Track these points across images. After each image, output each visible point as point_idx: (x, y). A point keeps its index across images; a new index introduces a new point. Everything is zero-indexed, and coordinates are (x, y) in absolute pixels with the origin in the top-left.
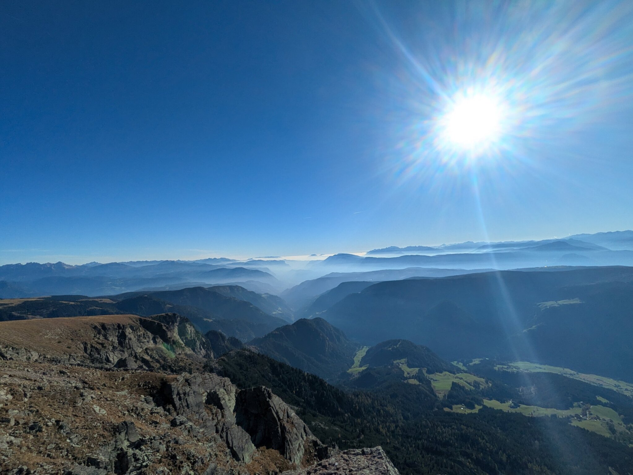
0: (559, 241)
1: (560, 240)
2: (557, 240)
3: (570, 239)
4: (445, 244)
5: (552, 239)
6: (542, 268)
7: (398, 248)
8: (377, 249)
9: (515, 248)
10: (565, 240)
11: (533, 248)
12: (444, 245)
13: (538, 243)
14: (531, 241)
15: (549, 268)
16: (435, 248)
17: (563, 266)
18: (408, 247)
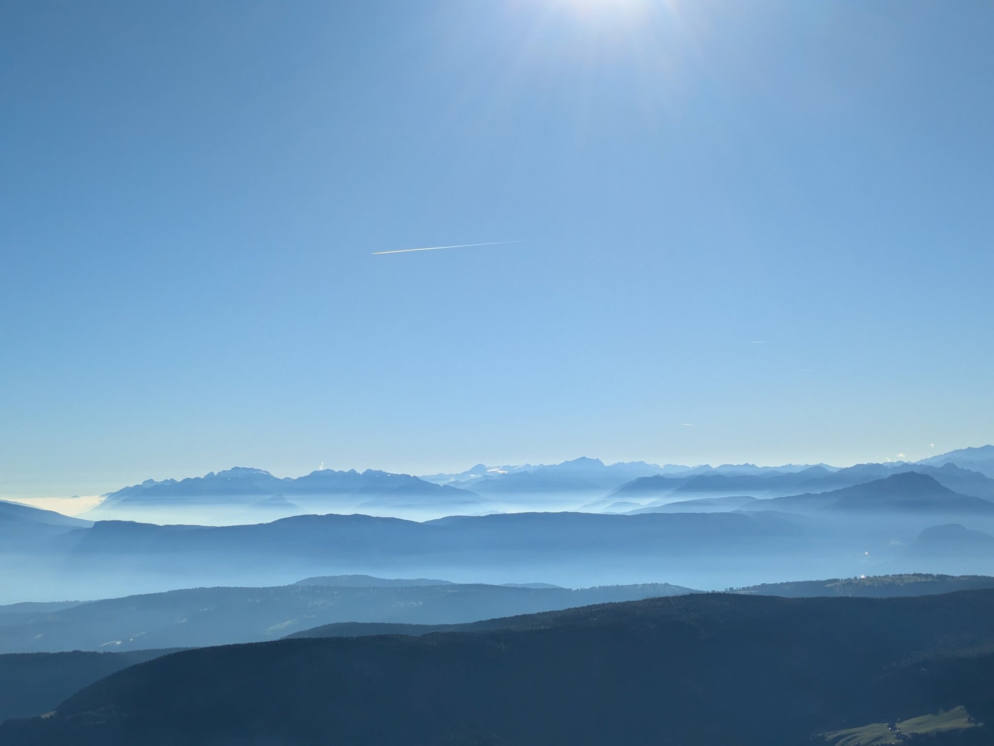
0: (912, 473)
1: (915, 465)
2: (906, 465)
3: (947, 465)
4: (487, 464)
5: (889, 460)
6: (849, 582)
7: (267, 477)
8: (159, 478)
9: (759, 496)
10: (931, 467)
11: (824, 495)
12: (479, 468)
13: (842, 475)
14: (818, 468)
15: (872, 581)
16: (441, 483)
17: (920, 575)
18: (315, 476)
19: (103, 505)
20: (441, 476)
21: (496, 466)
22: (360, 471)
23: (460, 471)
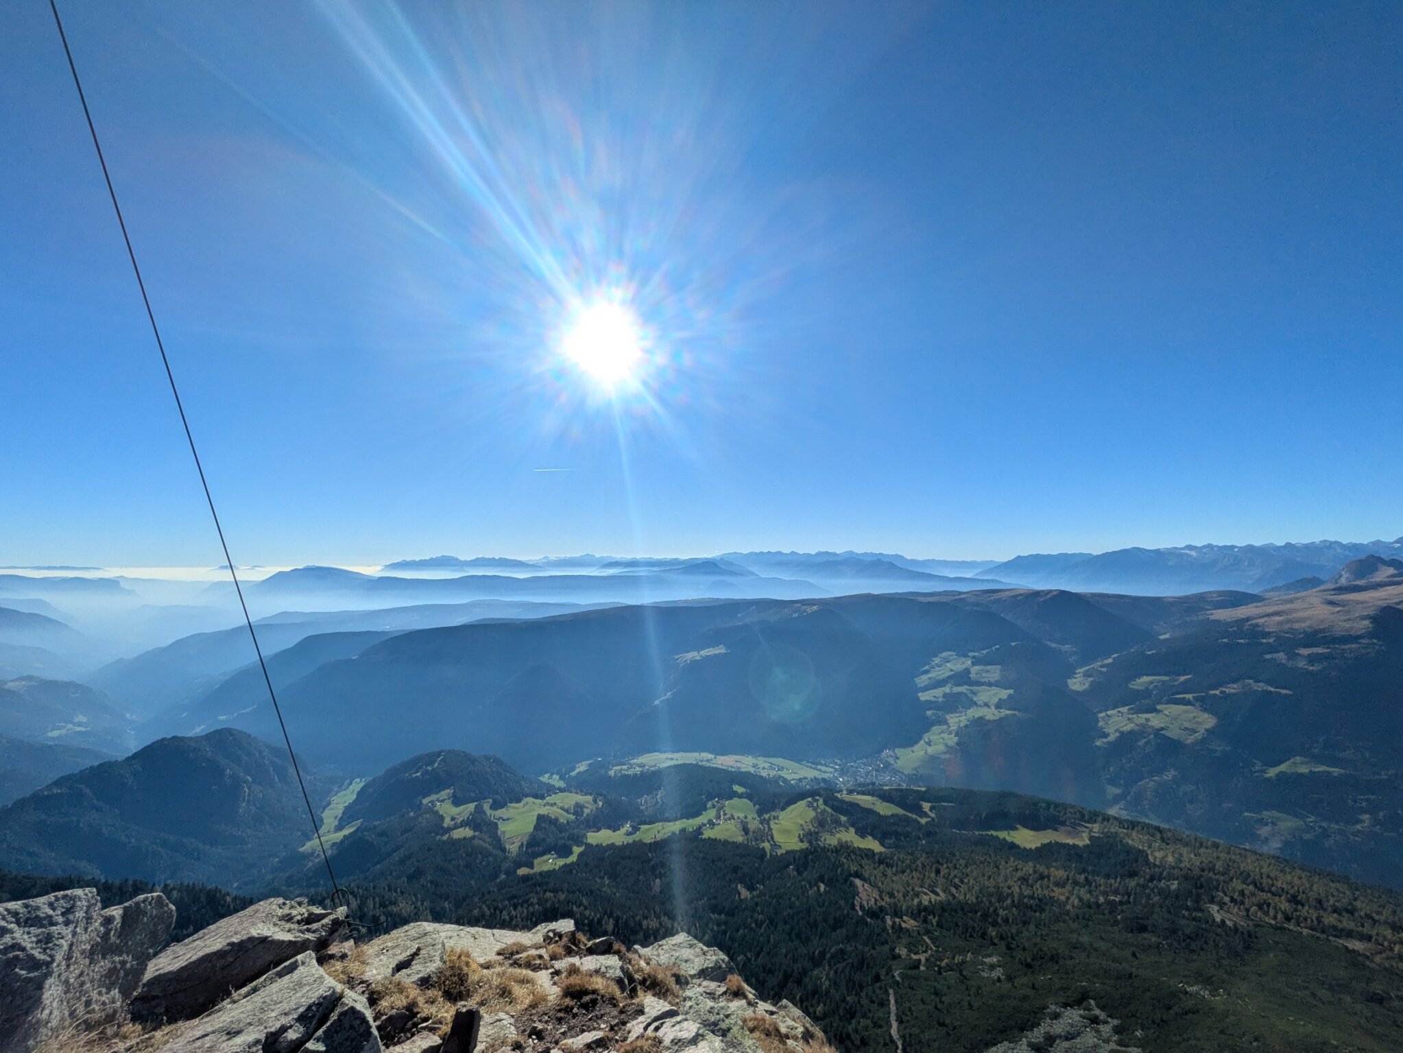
1: (710, 559)
4: (549, 556)
7: (457, 559)
8: (408, 560)
15: (693, 601)
17: (710, 598)
18: (477, 558)
19: (382, 570)
20: (530, 560)
21: (553, 557)
22: (497, 558)
23: (538, 558)
